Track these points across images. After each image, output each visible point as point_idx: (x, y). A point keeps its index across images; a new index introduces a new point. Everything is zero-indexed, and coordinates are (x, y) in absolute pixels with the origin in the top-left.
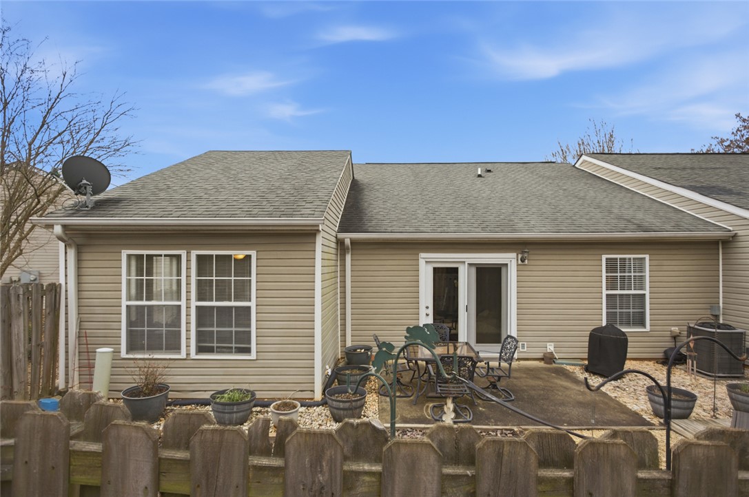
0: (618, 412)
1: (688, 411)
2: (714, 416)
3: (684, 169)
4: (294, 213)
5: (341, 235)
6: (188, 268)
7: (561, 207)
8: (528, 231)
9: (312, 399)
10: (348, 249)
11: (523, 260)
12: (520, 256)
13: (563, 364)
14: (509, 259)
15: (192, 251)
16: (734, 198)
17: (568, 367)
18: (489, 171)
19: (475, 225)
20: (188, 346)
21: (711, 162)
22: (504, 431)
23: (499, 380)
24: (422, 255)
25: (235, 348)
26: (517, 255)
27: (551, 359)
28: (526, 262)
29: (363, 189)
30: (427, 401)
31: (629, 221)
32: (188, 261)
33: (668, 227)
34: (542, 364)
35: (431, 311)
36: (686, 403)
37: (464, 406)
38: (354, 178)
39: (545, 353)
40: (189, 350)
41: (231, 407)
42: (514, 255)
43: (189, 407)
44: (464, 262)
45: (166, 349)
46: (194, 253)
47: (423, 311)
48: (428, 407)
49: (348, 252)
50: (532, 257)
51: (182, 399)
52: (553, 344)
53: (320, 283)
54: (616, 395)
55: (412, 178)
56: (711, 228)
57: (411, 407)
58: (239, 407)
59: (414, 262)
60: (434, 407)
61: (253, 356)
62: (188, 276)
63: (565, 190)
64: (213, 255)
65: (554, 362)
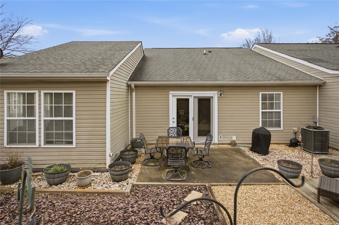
0: (263, 174)
1: (298, 174)
2: (312, 176)
3: (302, 50)
4: (95, 71)
5: (129, 83)
6: (40, 100)
7: (241, 69)
8: (223, 80)
9: (105, 168)
10: (134, 89)
11: (221, 95)
12: (219, 93)
13: (240, 146)
14: (214, 94)
15: (42, 91)
16: (324, 64)
17: (242, 148)
18: (210, 52)
19: (197, 78)
20: (40, 141)
21: (315, 47)
22: (201, 186)
23: (203, 157)
24: (171, 92)
25: (65, 141)
26: (218, 92)
27: (234, 144)
28: (222, 96)
29: (147, 60)
30: (166, 168)
31: (273, 75)
32: (40, 96)
33: (292, 78)
34: (230, 146)
35: (175, 120)
36: (297, 170)
37: (184, 171)
38: (144, 55)
39: (231, 141)
40: (41, 143)
41: (54, 175)
42: (216, 92)
43: (39, 173)
44: (192, 96)
45: (28, 142)
46: (43, 92)
47: (171, 120)
48: (165, 171)
49: (134, 91)
50: (225, 93)
51: (37, 169)
52: (235, 136)
53: (110, 107)
54: (263, 163)
55: (172, 55)
56: (313, 79)
57: (156, 172)
58: (58, 175)
59: (166, 96)
60: (168, 172)
61: (74, 145)
62: (40, 104)
63: (244, 61)
64: (62, 93)
65: (236, 145)
